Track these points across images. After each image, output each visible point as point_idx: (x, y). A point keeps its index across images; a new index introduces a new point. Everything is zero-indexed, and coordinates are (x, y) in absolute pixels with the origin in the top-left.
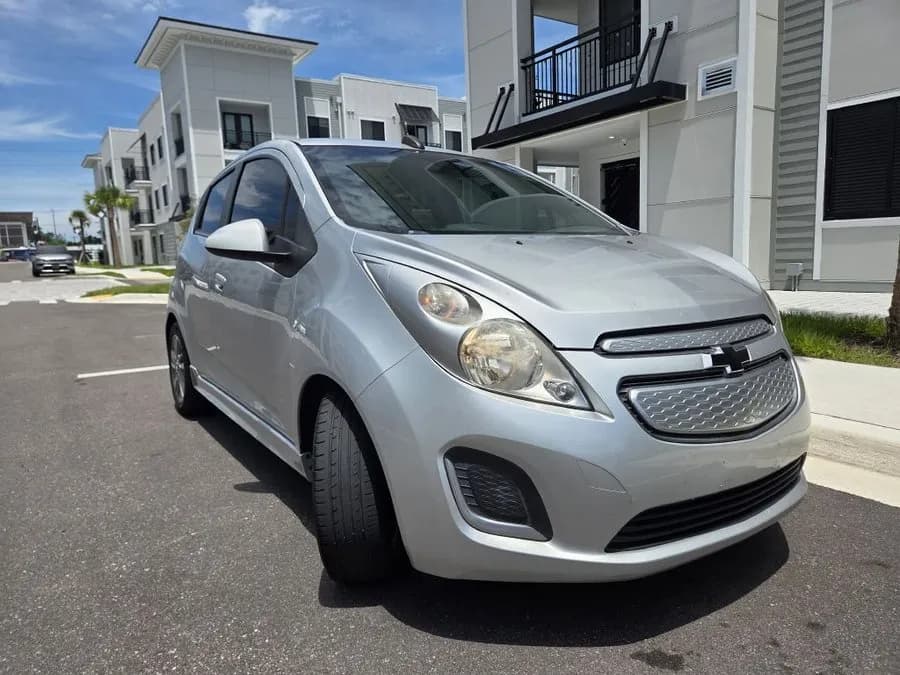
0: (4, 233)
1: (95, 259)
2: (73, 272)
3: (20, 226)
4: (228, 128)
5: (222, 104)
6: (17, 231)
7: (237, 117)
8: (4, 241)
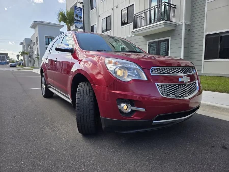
0: (1, 58)
1: (21, 65)
2: (16, 67)
3: (5, 56)
4: (47, 41)
5: (45, 36)
6: (4, 58)
7: (49, 39)
8: (1, 60)
